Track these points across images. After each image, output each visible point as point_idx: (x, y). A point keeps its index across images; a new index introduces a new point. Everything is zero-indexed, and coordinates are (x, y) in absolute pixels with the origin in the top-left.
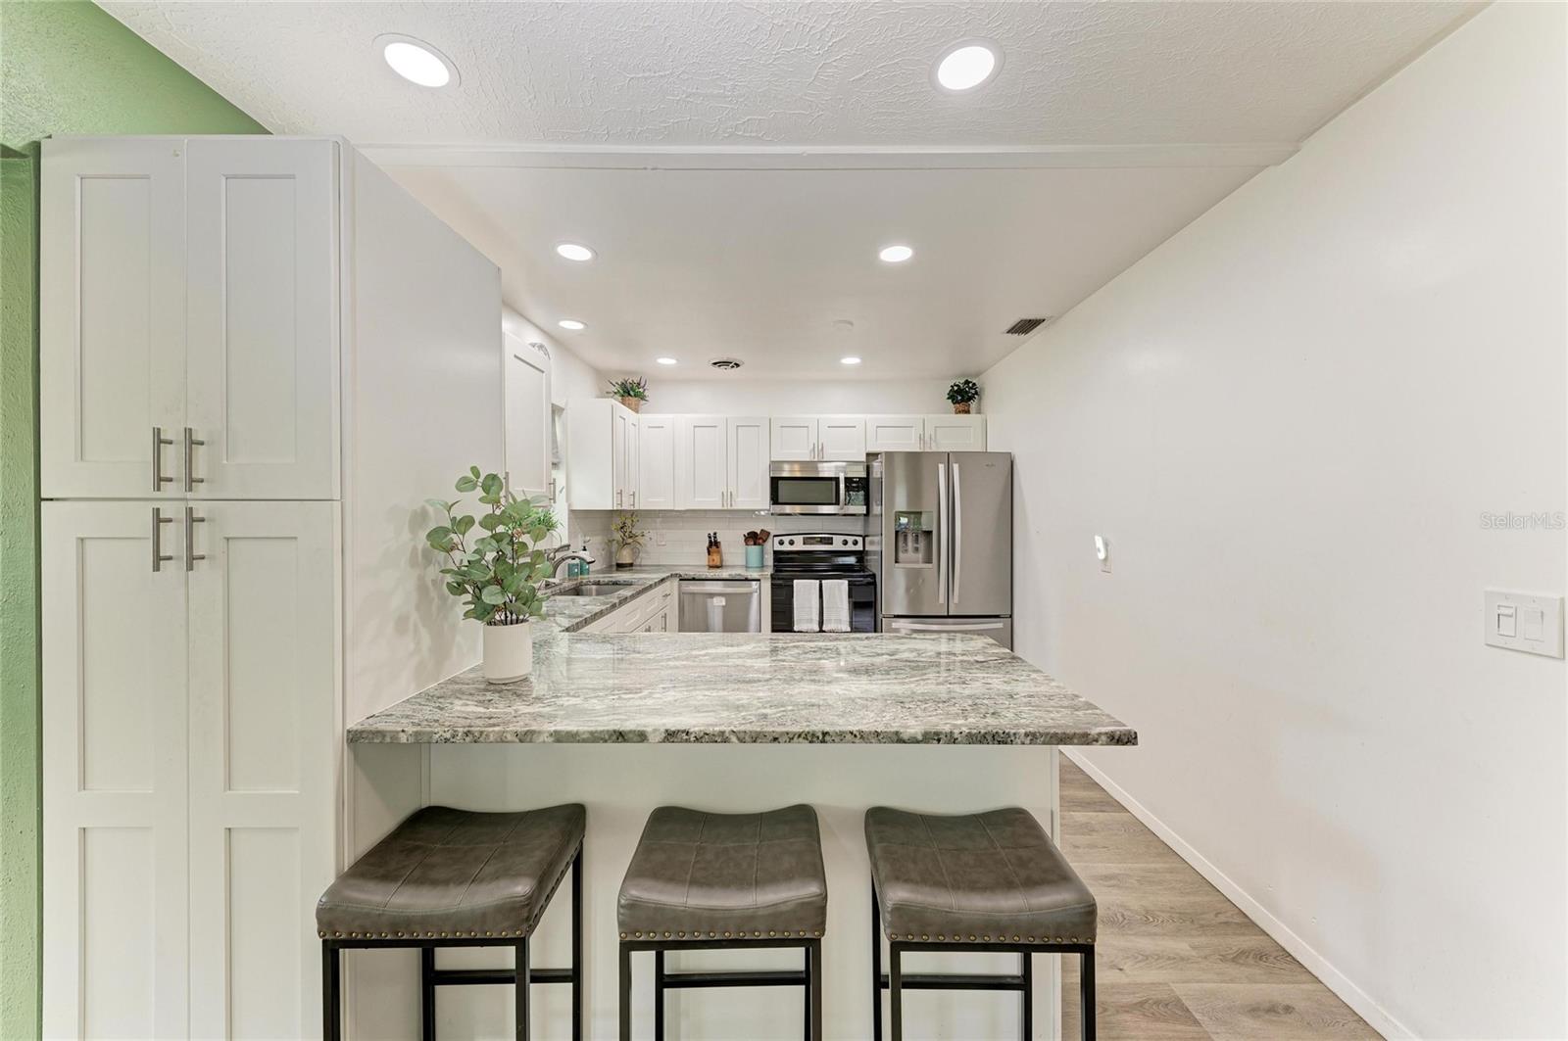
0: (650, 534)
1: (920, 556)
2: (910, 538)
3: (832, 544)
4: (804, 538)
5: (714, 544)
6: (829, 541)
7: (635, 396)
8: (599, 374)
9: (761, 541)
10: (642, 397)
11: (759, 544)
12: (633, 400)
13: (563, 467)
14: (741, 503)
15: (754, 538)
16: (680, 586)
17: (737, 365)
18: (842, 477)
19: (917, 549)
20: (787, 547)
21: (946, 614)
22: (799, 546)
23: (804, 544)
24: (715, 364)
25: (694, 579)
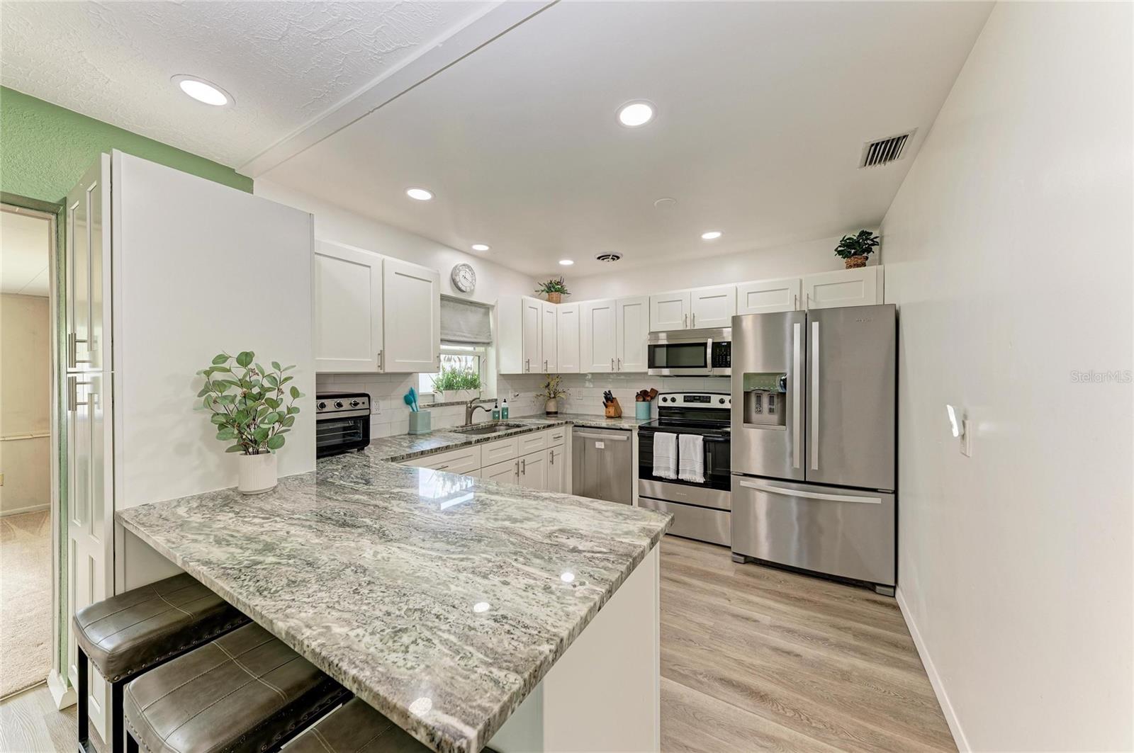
0: (572, 391)
1: (775, 418)
2: (765, 400)
3: (709, 402)
4: (685, 396)
5: (609, 399)
6: (708, 400)
7: (556, 291)
8: (532, 278)
9: (649, 398)
10: (562, 291)
11: (648, 401)
12: (555, 295)
13: (494, 345)
14: (628, 367)
15: (644, 396)
16: (574, 431)
17: (618, 258)
18: (710, 341)
19: (771, 411)
20: (669, 404)
21: (803, 480)
22: (680, 402)
23: (685, 401)
24: (599, 258)
25: (583, 426)
